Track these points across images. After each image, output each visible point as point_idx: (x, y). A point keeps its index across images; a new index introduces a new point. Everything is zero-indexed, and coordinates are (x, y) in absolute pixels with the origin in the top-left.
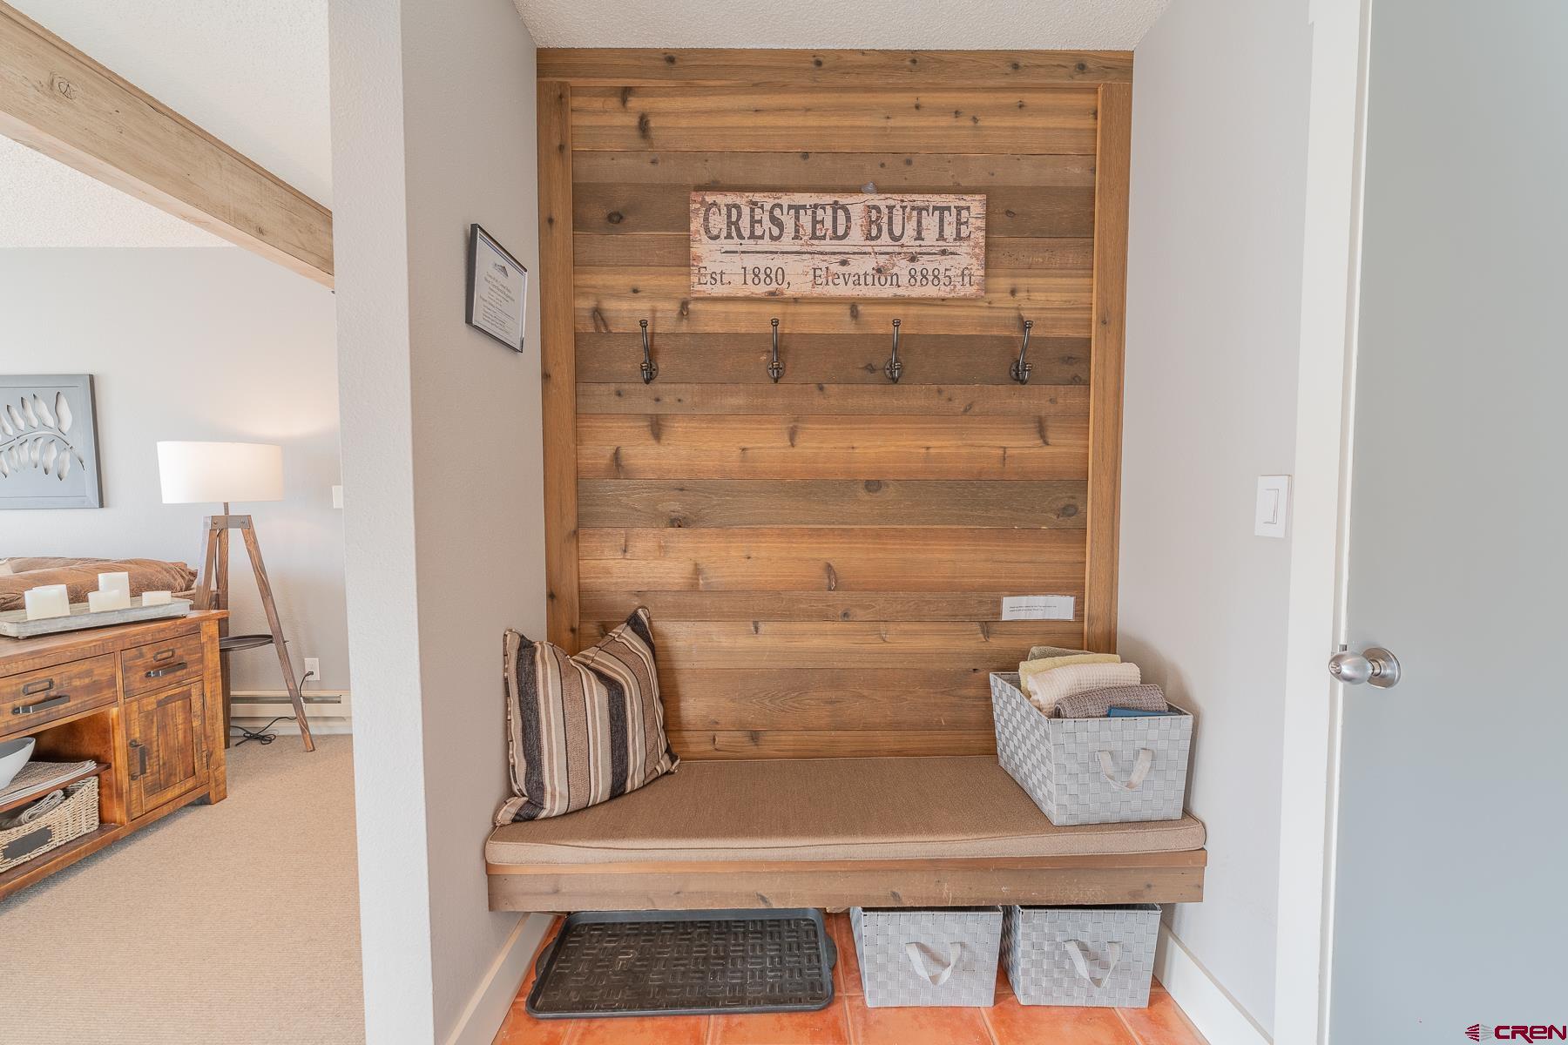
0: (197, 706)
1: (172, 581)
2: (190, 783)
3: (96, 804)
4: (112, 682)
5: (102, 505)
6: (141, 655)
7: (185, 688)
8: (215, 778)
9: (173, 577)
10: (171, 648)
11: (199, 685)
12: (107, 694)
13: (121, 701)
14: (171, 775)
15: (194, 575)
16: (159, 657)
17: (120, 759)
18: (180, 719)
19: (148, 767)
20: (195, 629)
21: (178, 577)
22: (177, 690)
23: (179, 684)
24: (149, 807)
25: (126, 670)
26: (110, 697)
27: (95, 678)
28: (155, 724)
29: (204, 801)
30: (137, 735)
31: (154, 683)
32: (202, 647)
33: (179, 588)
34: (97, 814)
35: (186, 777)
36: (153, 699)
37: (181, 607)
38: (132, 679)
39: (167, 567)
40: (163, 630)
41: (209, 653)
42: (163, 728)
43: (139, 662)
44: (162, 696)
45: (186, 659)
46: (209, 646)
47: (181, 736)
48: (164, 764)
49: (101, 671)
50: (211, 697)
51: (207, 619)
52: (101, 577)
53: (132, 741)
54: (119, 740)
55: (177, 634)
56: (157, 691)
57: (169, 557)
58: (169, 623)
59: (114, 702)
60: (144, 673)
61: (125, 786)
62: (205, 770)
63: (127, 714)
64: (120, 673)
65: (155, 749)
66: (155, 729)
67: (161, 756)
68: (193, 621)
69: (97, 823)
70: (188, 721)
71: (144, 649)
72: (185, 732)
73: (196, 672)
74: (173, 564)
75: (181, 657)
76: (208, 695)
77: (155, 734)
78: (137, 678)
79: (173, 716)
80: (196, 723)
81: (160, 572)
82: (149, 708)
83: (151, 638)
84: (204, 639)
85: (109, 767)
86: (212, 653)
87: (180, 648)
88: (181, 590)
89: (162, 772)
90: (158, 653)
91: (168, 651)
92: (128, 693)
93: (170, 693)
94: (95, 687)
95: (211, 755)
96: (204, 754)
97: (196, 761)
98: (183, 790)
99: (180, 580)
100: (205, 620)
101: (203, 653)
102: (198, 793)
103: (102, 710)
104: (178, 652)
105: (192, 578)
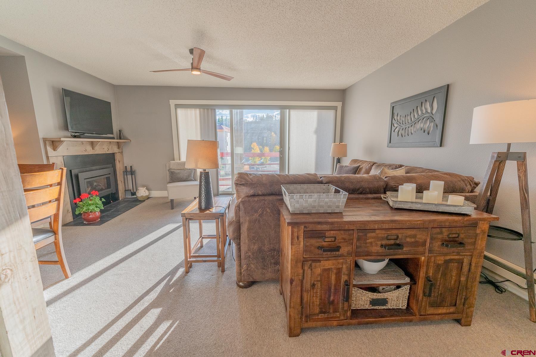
0: (465, 268)
1: (465, 186)
2: (452, 309)
3: (407, 297)
4: (424, 244)
5: (441, 146)
6: (441, 233)
7: (461, 257)
8: (467, 313)
9: (466, 185)
10: (458, 232)
11: (469, 258)
12: (421, 249)
13: (427, 254)
14: (443, 301)
15: (477, 184)
16: (450, 236)
17: (421, 283)
18: (454, 273)
19: (433, 292)
20: (474, 224)
21: (468, 184)
22: (456, 257)
23: (458, 254)
24: (429, 312)
25: (432, 239)
26: (422, 251)
27: (417, 240)
28: (441, 271)
29: (458, 321)
30: (431, 275)
31: (445, 250)
32: (477, 235)
33: (467, 191)
34: (407, 302)
35: (451, 305)
36: (442, 258)
37: (469, 209)
38: (434, 244)
39: (464, 178)
40: (456, 222)
41: (480, 241)
42: (444, 275)
43: (440, 236)
44: (448, 258)
45: (466, 241)
46: (480, 237)
47: (453, 282)
48: (441, 294)
49: (421, 236)
50: (475, 266)
51: (484, 220)
52: (432, 183)
53: (428, 277)
54: (422, 274)
55: (463, 225)
56: (446, 254)
57: (465, 173)
58: (460, 218)
59: (423, 254)
60: (441, 243)
61: (420, 298)
62: (461, 306)
63: (428, 262)
64: (429, 240)
65: (438, 284)
66: (440, 274)
67: (440, 289)
68: (475, 219)
69: (406, 306)
70: (459, 275)
71: (444, 230)
72: (455, 281)
73: (469, 250)
74: (467, 177)
75: (463, 239)
76: (473, 265)
77: (439, 276)
78: (437, 244)
79: (451, 270)
80: (463, 279)
81: (459, 181)
82: (440, 262)
83: (448, 224)
84: (478, 231)
85: (415, 284)
86: (481, 241)
87: (463, 234)
88: (468, 192)
89: (439, 298)
90: (450, 234)
91: (456, 234)
92: (430, 251)
93: (452, 257)
94: (416, 244)
95: (467, 299)
96: (463, 297)
97: (458, 299)
98: (448, 311)
99: (469, 186)
100: (482, 220)
101: (476, 239)
102: (456, 316)
103: (417, 256)
104: (462, 236)
105: (475, 186)
